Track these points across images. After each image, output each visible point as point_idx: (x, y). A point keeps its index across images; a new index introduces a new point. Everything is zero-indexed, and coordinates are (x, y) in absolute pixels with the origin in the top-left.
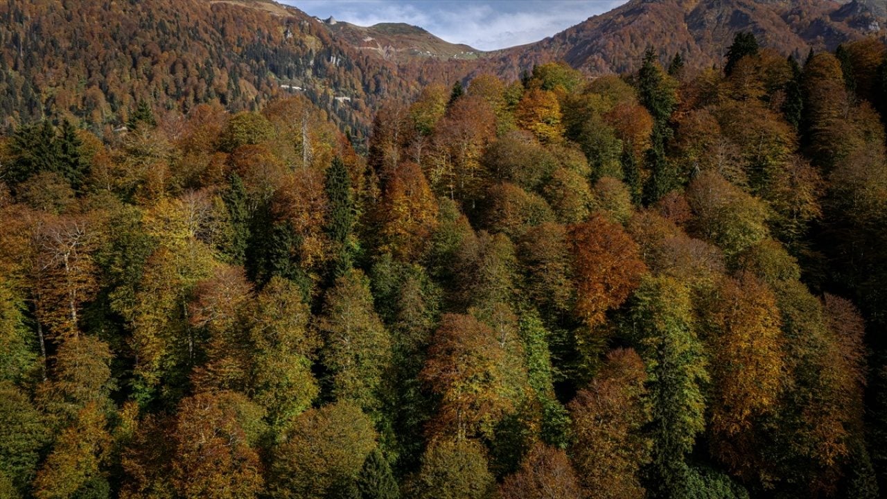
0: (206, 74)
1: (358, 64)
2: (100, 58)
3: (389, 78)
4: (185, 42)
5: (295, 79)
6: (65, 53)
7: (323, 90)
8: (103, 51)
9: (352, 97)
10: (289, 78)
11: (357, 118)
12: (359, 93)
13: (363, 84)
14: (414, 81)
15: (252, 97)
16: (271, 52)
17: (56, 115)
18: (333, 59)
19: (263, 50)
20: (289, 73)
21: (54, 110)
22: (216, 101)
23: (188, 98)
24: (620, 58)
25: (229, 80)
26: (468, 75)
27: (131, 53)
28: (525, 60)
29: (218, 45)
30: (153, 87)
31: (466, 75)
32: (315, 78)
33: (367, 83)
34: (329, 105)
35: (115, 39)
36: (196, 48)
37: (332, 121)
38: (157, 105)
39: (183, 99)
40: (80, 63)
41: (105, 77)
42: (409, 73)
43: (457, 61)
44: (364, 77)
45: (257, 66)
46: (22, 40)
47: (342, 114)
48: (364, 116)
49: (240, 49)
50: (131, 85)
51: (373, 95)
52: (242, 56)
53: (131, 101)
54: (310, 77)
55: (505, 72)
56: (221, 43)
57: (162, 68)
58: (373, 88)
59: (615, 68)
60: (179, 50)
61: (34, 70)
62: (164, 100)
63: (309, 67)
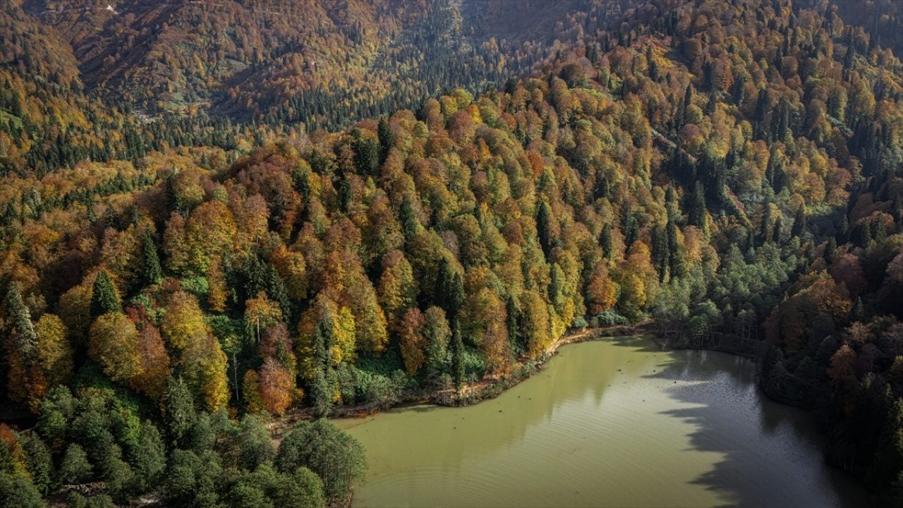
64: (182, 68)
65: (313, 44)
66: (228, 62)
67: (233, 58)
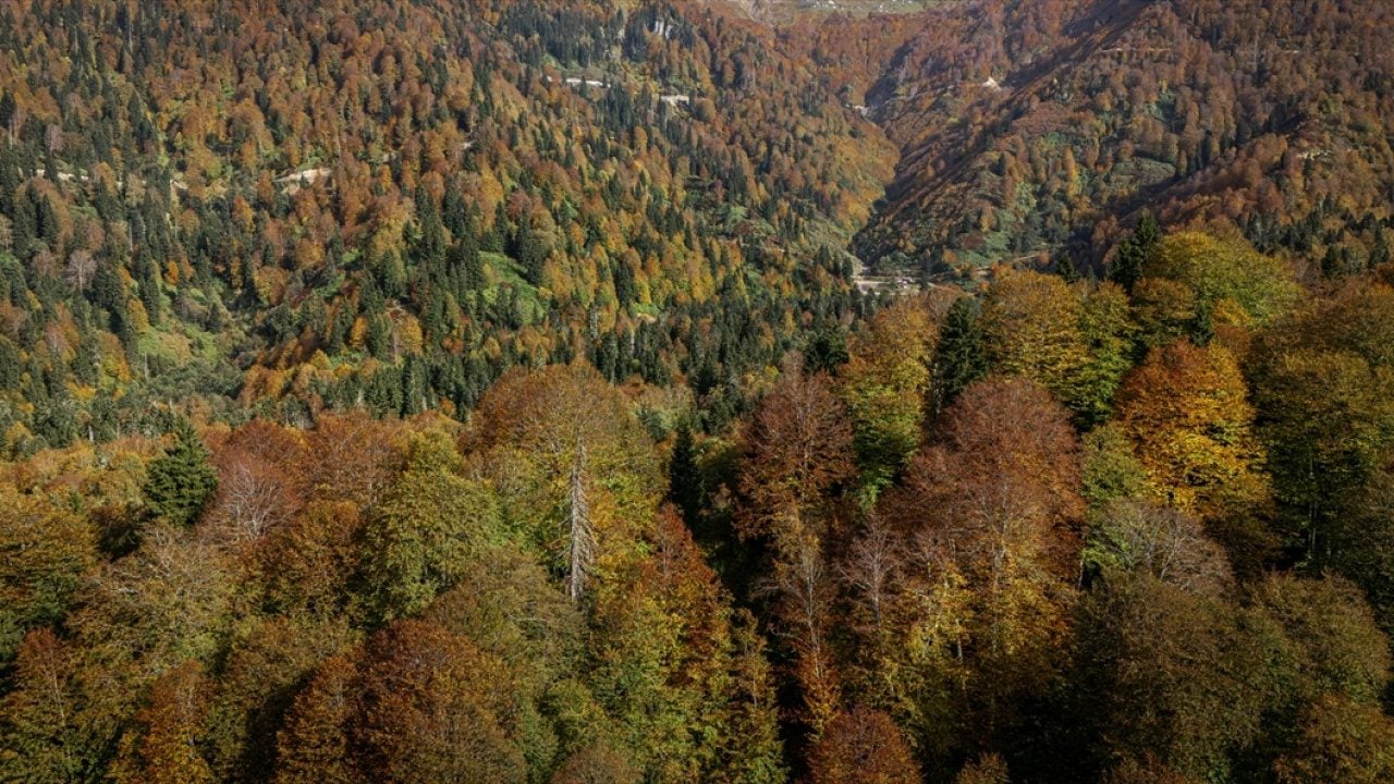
0: (432, 71)
1: (704, 34)
2: (259, 47)
3: (760, 57)
4: (401, 10)
5: (591, 67)
6: (202, 40)
7: (640, 85)
8: (264, 35)
9: (691, 96)
10: (581, 64)
11: (700, 137)
12: (705, 87)
13: (712, 70)
14: (804, 56)
15: (514, 114)
16: (550, 18)
17: (183, 152)
18: (660, 26)
19: (537, 14)
20: (580, 56)
21: (179, 144)
22: (450, 126)
23: (402, 121)
24: (1208, 11)
25: (474, 84)
26: (906, 43)
27: (309, 37)
28: (1015, 14)
29: (459, 11)
30: (342, 101)
31: (901, 45)
32: (626, 63)
33: (718, 68)
34: (652, 113)
35: (284, 12)
36: (419, 20)
37: (655, 148)
38: (349, 132)
39: (394, 121)
40: (227, 58)
41: (266, 82)
42: (795, 43)
43: (885, 18)
44: (714, 57)
45: (526, 45)
46: (132, 17)
47: (672, 132)
48: (713, 131)
49: (497, 16)
50: (306, 95)
51: (730, 91)
52: (499, 28)
53: (306, 126)
54: (618, 61)
55: (977, 37)
56: (463, 7)
57: (360, 65)
58: (729, 78)
59: (1198, 31)
60: (390, 26)
61: (150, 70)
62: (362, 124)
63: (616, 42)
64: (1035, 181)
65: (1338, 109)
66: (1137, 165)
67: (1152, 156)
